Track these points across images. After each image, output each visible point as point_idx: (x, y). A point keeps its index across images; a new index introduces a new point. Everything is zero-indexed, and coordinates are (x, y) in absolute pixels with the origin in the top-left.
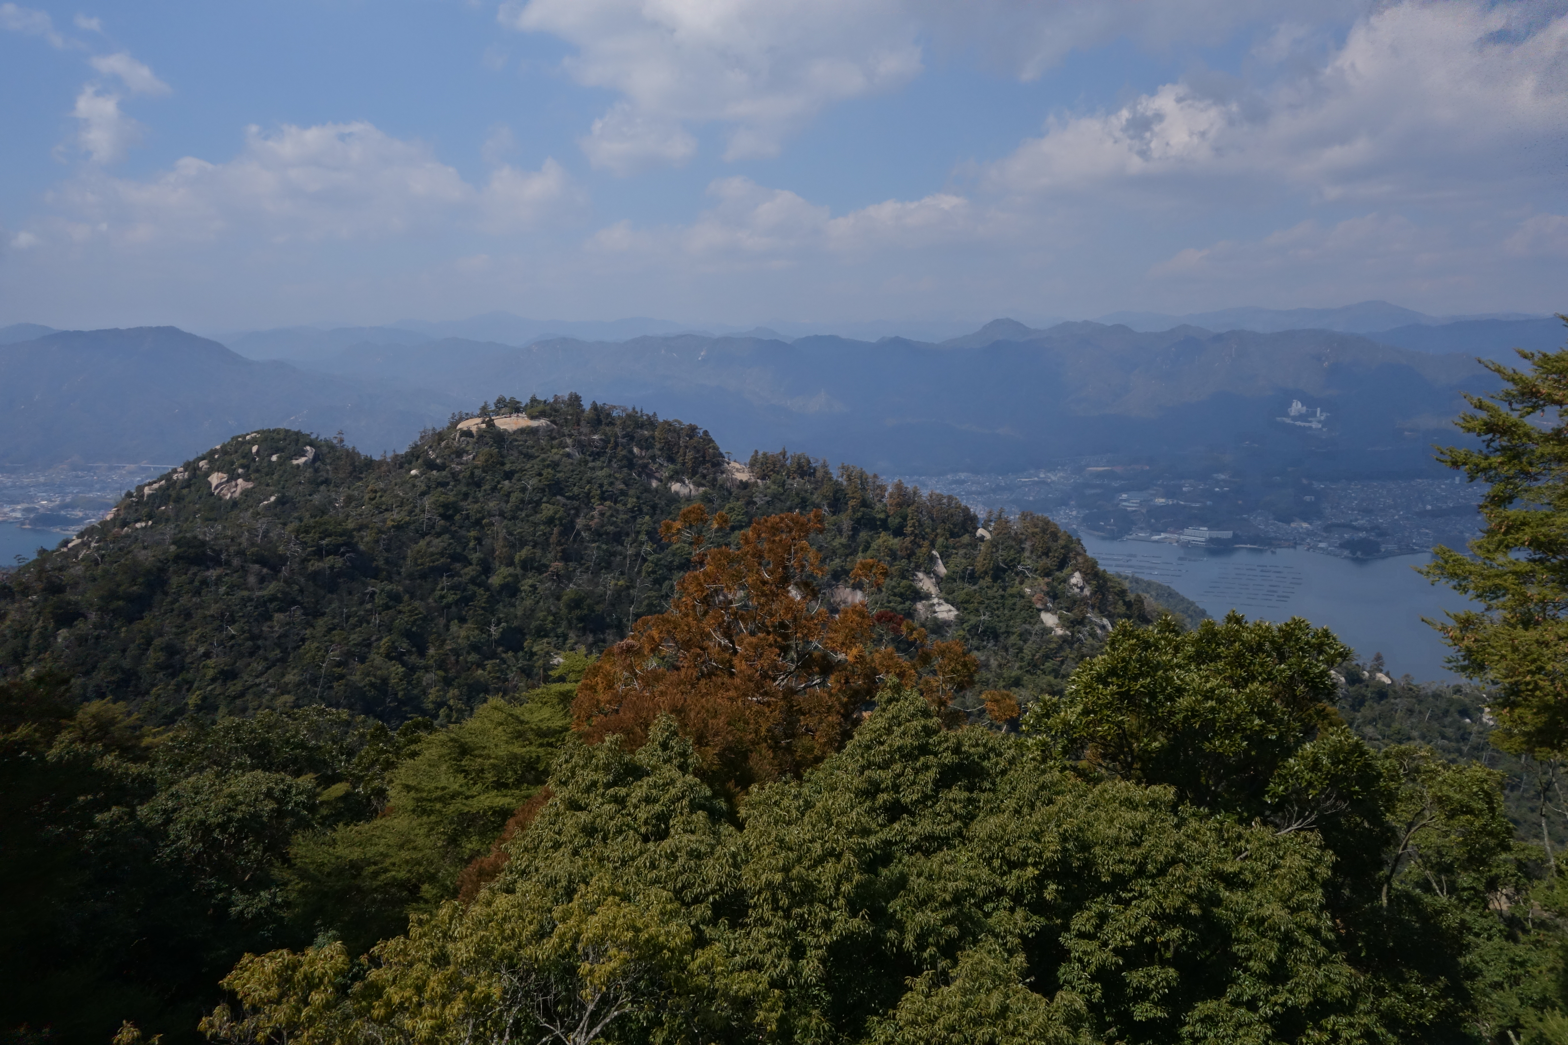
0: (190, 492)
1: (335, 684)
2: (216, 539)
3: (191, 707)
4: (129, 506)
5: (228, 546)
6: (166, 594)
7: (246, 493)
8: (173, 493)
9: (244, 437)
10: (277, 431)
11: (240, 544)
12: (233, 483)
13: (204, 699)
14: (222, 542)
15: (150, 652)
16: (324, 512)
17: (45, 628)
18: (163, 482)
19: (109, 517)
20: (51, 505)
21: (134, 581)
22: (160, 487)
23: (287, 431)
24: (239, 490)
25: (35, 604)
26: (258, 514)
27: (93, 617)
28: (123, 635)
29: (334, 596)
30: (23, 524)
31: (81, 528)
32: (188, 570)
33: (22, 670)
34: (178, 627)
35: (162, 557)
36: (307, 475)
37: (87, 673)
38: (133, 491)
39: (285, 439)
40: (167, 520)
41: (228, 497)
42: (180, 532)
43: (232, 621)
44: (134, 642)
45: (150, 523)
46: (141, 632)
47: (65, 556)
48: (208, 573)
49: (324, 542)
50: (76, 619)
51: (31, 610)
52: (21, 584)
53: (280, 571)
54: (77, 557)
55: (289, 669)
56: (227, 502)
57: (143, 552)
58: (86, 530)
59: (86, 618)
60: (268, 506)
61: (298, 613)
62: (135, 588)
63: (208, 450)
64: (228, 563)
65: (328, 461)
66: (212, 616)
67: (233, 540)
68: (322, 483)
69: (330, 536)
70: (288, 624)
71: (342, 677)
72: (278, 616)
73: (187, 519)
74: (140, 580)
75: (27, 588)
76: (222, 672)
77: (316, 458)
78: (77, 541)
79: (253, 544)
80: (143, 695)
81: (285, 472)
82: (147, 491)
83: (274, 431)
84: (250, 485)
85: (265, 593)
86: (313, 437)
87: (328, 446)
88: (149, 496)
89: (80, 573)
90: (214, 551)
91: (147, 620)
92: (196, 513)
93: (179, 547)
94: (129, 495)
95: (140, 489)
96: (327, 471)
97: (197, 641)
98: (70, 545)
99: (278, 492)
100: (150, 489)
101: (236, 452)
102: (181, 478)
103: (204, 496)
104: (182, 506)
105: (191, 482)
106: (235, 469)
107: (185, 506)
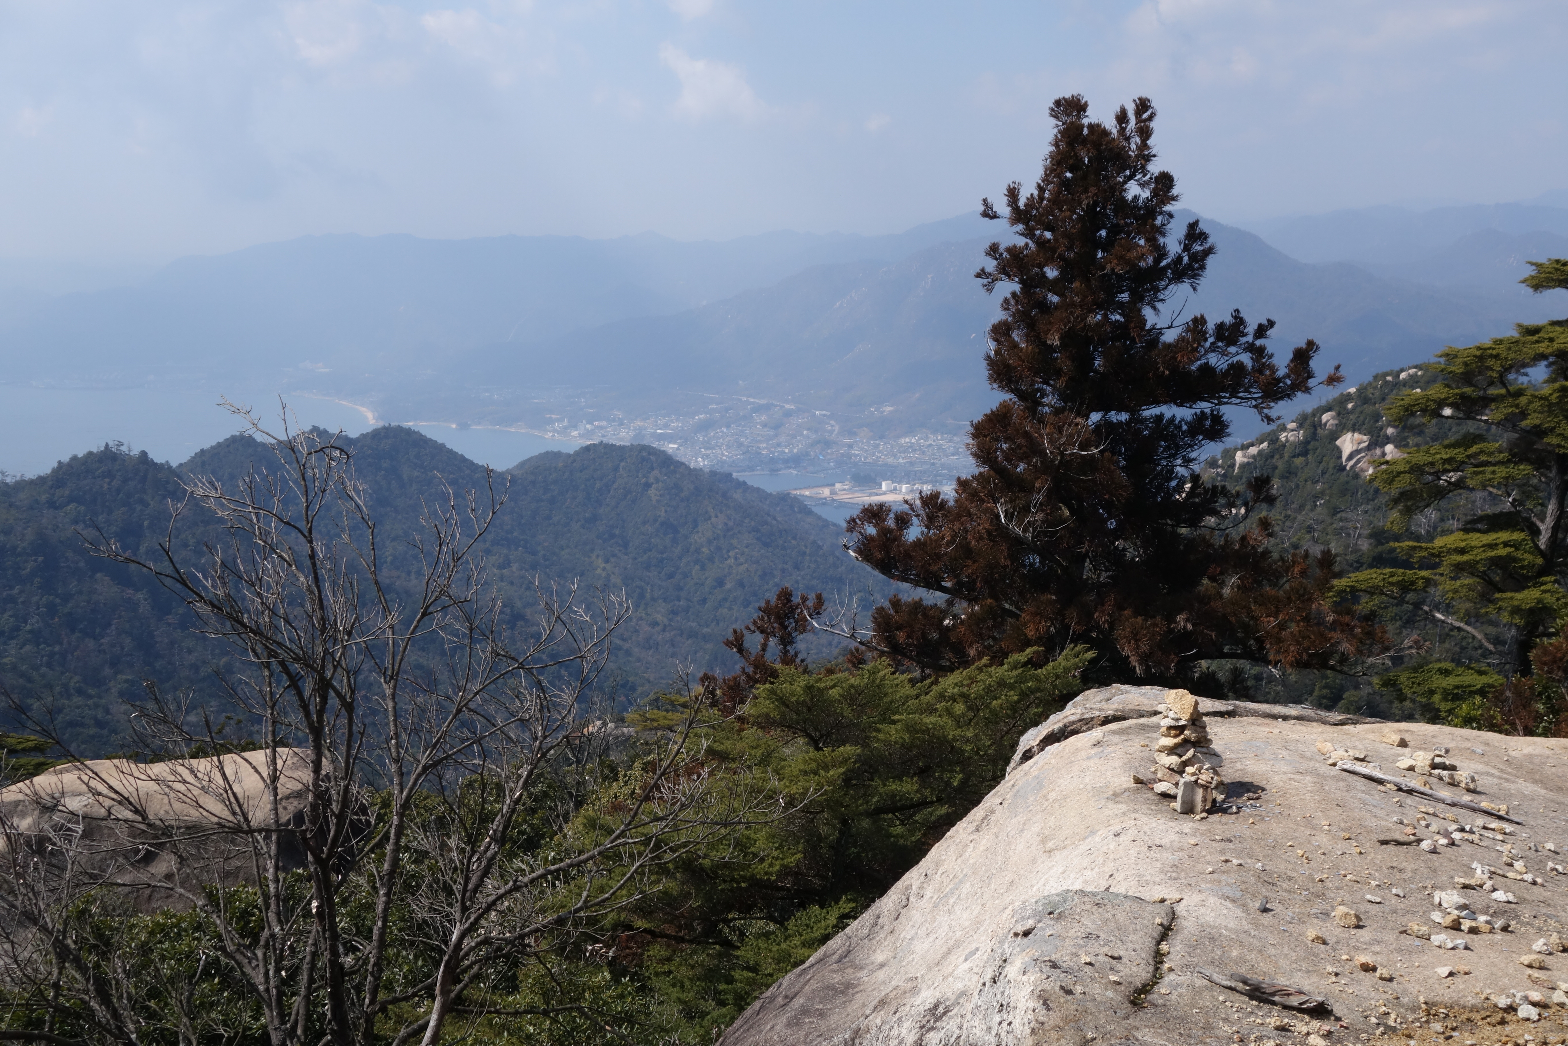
0: (1307, 462)
8: (1279, 463)
9: (1396, 374)
12: (1378, 451)
24: (1387, 462)
41: (1369, 474)
56: (1367, 482)
63: (1338, 395)
82: (1239, 457)
88: (1243, 466)
95: (1229, 454)
100: (1244, 456)
101: (1383, 399)
102: (1291, 439)
103: (1331, 470)
104: (1293, 485)
105: (1310, 447)
106: (1381, 428)
107: (1298, 486)
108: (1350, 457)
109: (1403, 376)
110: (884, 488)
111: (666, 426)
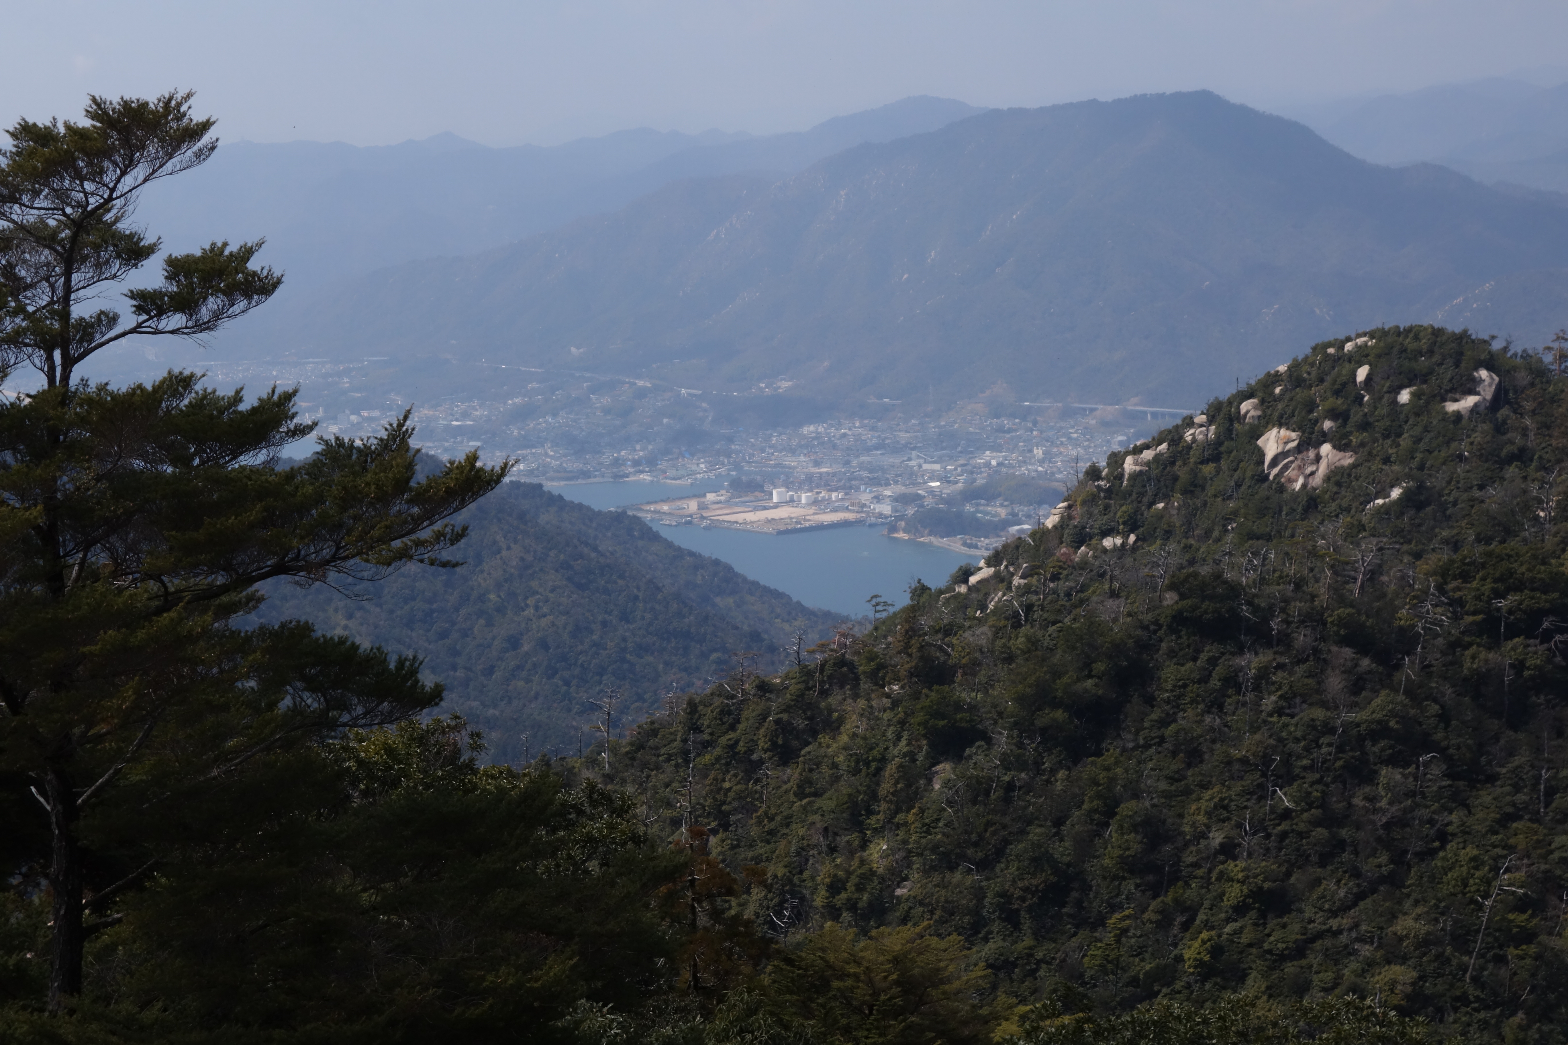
0: (1218, 471)
1: (1512, 952)
2: (1263, 581)
3: (1188, 966)
4: (1091, 500)
5: (1286, 601)
6: (1150, 701)
7: (1337, 477)
8: (1182, 472)
9: (1341, 345)
10: (1414, 332)
11: (1313, 597)
12: (1312, 454)
13: (1217, 951)
14: (1274, 590)
15: (1112, 832)
16: (1508, 532)
17: (911, 756)
18: (1164, 446)
19: (1050, 522)
20: (948, 490)
21: (1086, 669)
22: (1157, 457)
23: (1437, 332)
24: (1322, 469)
25: (895, 703)
26: (1362, 527)
27: (1003, 740)
28: (1059, 786)
29: (1521, 736)
30: (893, 528)
31: (997, 543)
32: (1198, 651)
33: (864, 845)
34: (1172, 780)
35: (1147, 618)
36: (1477, 437)
37: (984, 865)
38: (1103, 463)
39: (1431, 352)
40: (1168, 534)
41: (1298, 486)
42: (1192, 562)
43: (1286, 778)
44: (1079, 807)
45: (1132, 538)
46: (1095, 782)
47: (962, 604)
48: (1240, 662)
49: (1503, 603)
50: (971, 744)
51: (886, 716)
52: (872, 657)
53: (1398, 667)
54: (983, 607)
55: (1407, 904)
56: (1295, 496)
57: (1110, 603)
58: (1005, 546)
59: (989, 741)
60: (1385, 510)
61: (1436, 771)
62: (1089, 683)
63: (1261, 375)
64: (1284, 641)
65: (1528, 405)
66: (1244, 761)
67: (1298, 586)
68: (1512, 458)
69: (1518, 588)
70: (1411, 794)
71: (1528, 937)
72: (1389, 775)
73: (1208, 534)
74: (1100, 667)
75: (881, 667)
76: (1257, 894)
77: (1500, 398)
78: (986, 572)
79: (1342, 600)
80: (1094, 927)
81: (1426, 430)
82: (1129, 465)
83: (1409, 330)
84: (1347, 460)
85: (1361, 716)
86: (1496, 346)
87: (1530, 370)
88: (1134, 476)
89: (983, 642)
90: (1256, 609)
91: (1108, 758)
92: (1228, 520)
93: (1182, 596)
94: (1094, 473)
95: (1116, 460)
96: (1525, 432)
97: (1209, 814)
98: (973, 580)
99: (1409, 477)
100: (1136, 463)
101: (1321, 380)
102: (1200, 437)
103: (1247, 482)
104: (1199, 503)
105: (1222, 449)
106: (1316, 421)
107: (1205, 504)
108: (1275, 462)
109: (1349, 346)
110: (775, 499)
111: (465, 415)
